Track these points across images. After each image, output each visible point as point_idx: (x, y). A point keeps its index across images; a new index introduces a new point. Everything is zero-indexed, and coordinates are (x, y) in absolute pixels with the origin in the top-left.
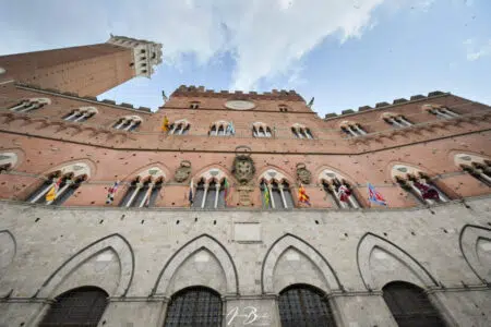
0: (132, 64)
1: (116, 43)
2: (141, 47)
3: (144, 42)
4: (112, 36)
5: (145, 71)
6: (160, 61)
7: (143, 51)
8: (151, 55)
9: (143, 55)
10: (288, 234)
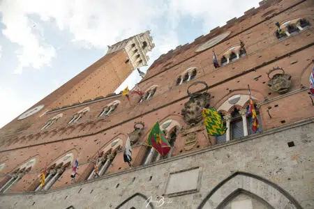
0: (128, 61)
1: (113, 51)
2: (130, 43)
3: (131, 38)
4: (109, 47)
5: (141, 61)
6: (153, 46)
7: (134, 45)
8: (141, 45)
9: (134, 49)
10: (237, 173)
